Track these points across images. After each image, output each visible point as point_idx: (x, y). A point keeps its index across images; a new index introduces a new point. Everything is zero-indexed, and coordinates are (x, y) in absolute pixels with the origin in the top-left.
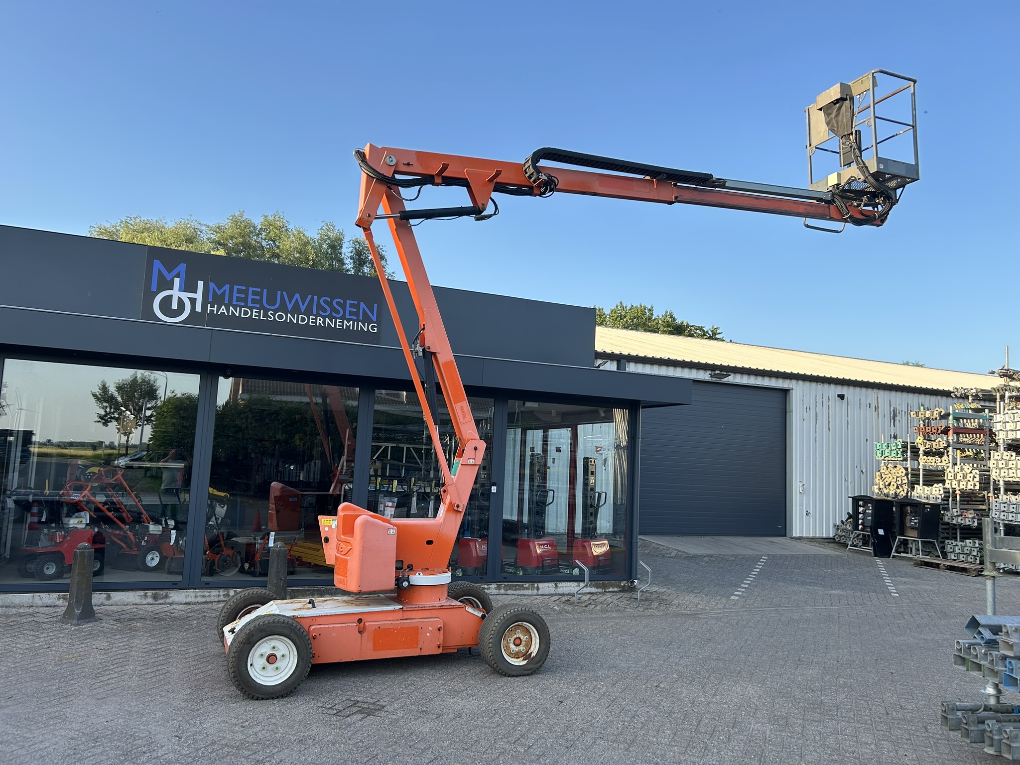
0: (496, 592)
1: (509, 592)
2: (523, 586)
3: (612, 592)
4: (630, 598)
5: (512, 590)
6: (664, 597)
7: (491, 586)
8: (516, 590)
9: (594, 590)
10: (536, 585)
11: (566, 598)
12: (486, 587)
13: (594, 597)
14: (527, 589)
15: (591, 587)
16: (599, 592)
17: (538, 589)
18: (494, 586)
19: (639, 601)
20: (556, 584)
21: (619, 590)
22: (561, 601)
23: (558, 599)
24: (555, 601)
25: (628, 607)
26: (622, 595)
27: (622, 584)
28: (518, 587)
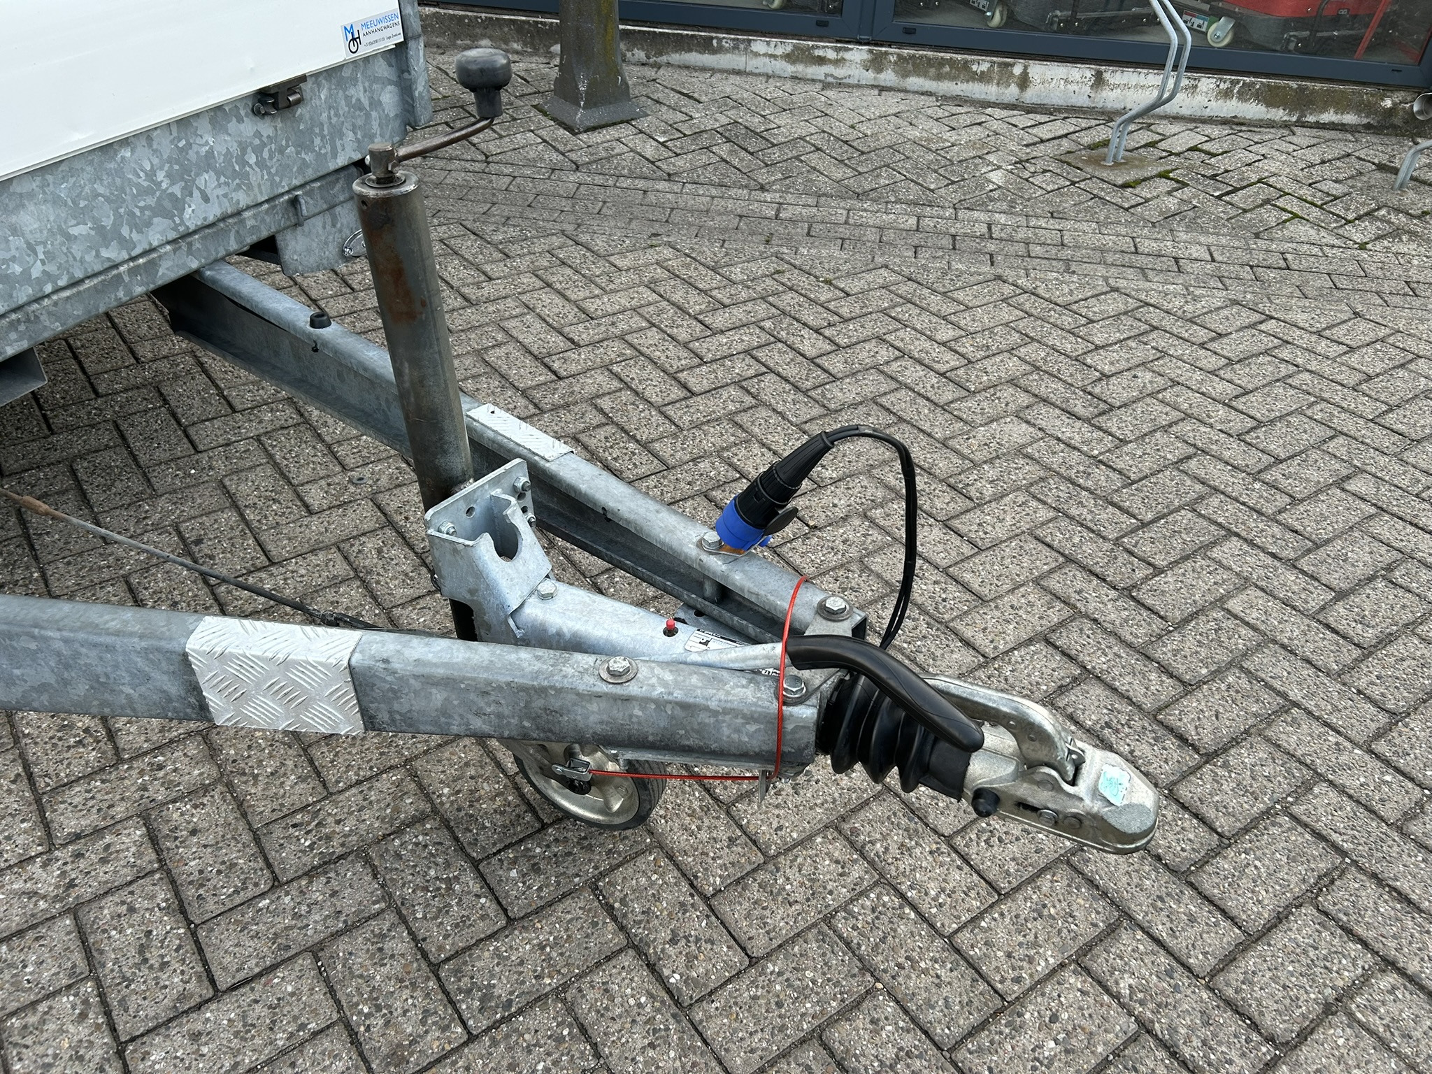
0: (869, 77)
1: (915, 82)
2: (966, 65)
3: (1332, 126)
4: (1381, 167)
5: (925, 75)
7: (847, 55)
8: (939, 77)
9: (1253, 110)
10: (1017, 70)
11: (1102, 133)
12: (831, 55)
14: (983, 78)
15: (1242, 96)
16: (1271, 124)
17: (1024, 82)
18: (858, 54)
19: (1401, 186)
20: (1099, 77)
21: (1365, 121)
22: (1066, 144)
23: (1066, 136)
24: (1042, 141)
25: (1315, 213)
26: (1349, 148)
27: (1388, 103)
28: (947, 69)
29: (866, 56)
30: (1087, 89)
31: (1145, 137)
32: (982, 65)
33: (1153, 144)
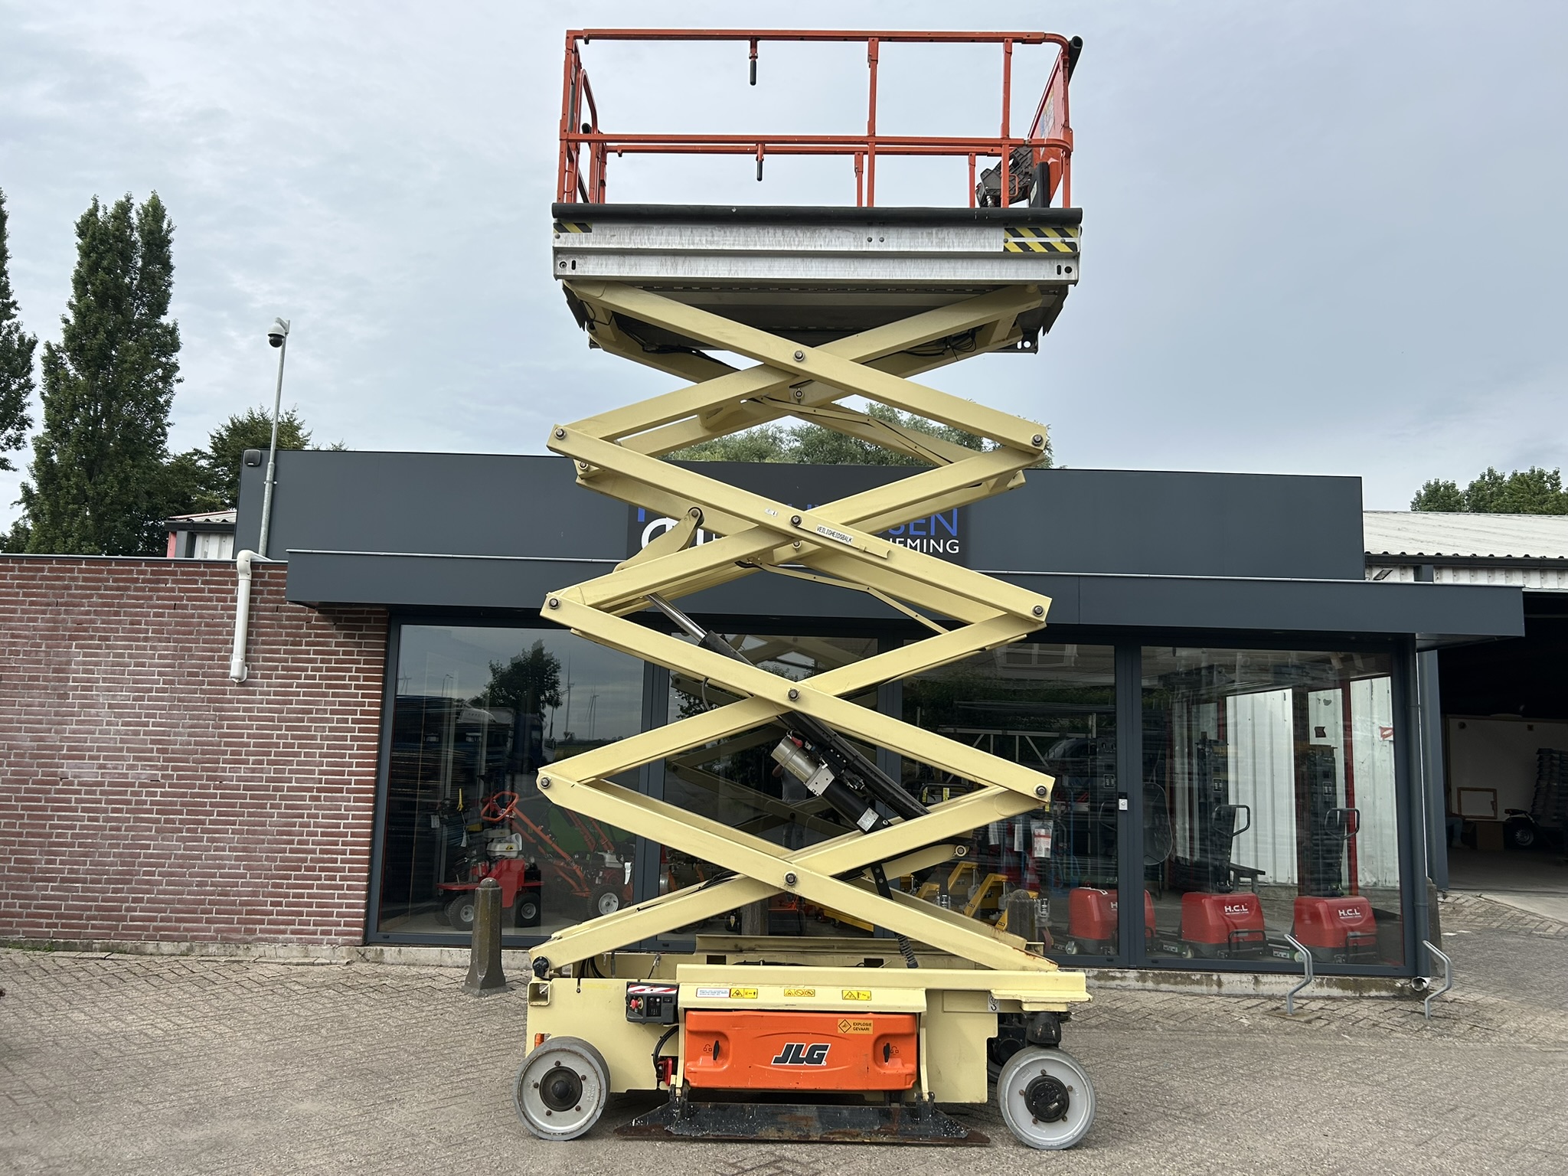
1: (1164, 986)
2: (1189, 977)
3: (1377, 997)
4: (1413, 1012)
5: (1168, 983)
6: (1489, 1015)
7: (1127, 975)
8: (1176, 983)
9: (1336, 992)
11: (1274, 1005)
12: (1118, 975)
13: (1334, 1006)
14: (1198, 982)
15: (1329, 986)
16: (1348, 998)
17: (1220, 984)
18: (1132, 974)
19: (1429, 1019)
20: (1256, 978)
21: (1392, 994)
22: (1261, 1010)
23: (1257, 1005)
24: (1248, 1008)
25: (1399, 1029)
26: (1393, 1006)
27: (1399, 985)
28: (1179, 979)
29: (1136, 975)
30: (1252, 986)
31: (1295, 1006)
32: (1197, 976)
33: (1301, 1008)
